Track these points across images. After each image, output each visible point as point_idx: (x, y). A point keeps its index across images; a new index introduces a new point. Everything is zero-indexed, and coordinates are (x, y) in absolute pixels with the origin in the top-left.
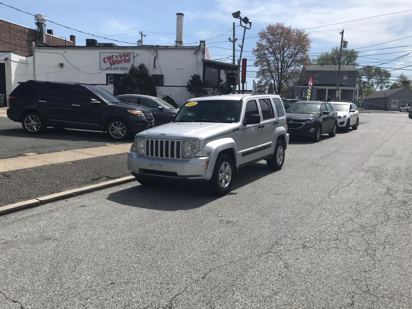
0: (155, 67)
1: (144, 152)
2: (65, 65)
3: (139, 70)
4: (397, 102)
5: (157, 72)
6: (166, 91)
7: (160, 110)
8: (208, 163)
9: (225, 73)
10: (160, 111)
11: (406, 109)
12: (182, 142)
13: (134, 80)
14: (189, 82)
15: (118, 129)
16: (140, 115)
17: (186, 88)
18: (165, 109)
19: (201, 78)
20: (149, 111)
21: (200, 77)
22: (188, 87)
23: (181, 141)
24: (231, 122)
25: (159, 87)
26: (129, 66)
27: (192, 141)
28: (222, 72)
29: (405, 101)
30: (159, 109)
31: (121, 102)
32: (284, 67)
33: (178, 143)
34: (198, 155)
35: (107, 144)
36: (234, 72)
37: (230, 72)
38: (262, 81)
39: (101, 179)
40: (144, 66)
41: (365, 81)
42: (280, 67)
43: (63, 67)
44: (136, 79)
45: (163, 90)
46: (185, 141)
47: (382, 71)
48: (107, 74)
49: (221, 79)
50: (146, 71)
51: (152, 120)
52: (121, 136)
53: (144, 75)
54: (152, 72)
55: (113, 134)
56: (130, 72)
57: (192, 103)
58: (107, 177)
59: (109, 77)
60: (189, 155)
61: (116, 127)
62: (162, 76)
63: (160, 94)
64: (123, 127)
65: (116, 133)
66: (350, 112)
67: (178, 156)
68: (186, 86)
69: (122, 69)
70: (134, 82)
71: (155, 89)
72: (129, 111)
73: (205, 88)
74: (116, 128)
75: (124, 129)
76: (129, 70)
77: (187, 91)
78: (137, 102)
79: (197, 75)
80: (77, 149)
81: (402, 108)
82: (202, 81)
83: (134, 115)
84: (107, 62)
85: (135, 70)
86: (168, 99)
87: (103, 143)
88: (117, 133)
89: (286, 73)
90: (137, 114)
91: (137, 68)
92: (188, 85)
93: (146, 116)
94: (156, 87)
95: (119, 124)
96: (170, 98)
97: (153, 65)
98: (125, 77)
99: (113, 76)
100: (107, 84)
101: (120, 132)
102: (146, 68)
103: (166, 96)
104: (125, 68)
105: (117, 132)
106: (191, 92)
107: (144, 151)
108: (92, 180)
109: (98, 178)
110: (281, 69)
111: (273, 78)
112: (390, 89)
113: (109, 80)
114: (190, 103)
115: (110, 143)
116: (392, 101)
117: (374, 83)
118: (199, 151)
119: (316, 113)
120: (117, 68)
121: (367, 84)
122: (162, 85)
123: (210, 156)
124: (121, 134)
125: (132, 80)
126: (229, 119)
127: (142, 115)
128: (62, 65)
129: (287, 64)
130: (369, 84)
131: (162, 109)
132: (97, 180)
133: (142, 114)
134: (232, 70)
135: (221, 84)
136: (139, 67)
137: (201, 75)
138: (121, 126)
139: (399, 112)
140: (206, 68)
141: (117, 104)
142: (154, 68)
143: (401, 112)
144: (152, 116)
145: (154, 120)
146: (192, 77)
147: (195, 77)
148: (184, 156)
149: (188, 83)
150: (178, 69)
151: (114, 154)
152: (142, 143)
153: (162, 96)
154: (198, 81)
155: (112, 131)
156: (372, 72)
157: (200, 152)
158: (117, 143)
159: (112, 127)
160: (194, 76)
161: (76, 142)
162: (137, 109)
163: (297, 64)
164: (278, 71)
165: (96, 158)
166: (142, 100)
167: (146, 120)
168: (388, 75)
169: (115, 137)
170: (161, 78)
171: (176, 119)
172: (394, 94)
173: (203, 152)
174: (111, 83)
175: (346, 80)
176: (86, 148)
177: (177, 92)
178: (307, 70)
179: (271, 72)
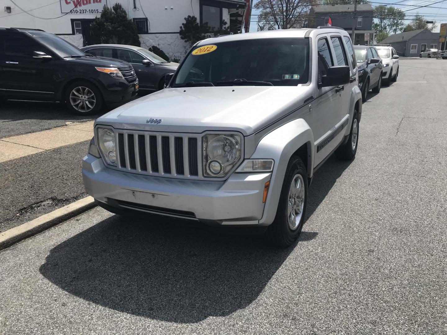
0: (135, 7)
1: (115, 158)
2: (14, 8)
3: (114, 12)
4: (417, 46)
5: (139, 15)
6: (153, 40)
7: (146, 65)
8: (267, 187)
9: (229, 12)
10: (146, 67)
11: (428, 54)
12: (202, 138)
13: (109, 26)
14: (183, 26)
15: (84, 98)
16: (115, 74)
17: (178, 34)
18: (153, 63)
19: (198, 21)
20: (130, 67)
21: (196, 19)
22: (181, 33)
23: (199, 137)
24: (294, 83)
25: (142, 35)
26: (100, 7)
27: (225, 135)
28: (225, 12)
29: (425, 45)
30: (144, 63)
31: (86, 55)
32: (290, 9)
33: (193, 142)
34: (243, 169)
35: (67, 123)
36: (240, 11)
37: (234, 11)
38: (264, 26)
39: (39, 206)
40: (121, 6)
41: (377, 24)
42: (285, 8)
43: (10, 12)
44: (112, 25)
45: (149, 39)
46: (209, 137)
47: (396, 11)
48: (71, 19)
49: (224, 20)
50: (123, 14)
51: (135, 80)
52: (88, 108)
53: (121, 18)
54: (132, 15)
55: (77, 106)
56: (102, 16)
57: (206, 47)
58: (53, 199)
59: (75, 23)
60: (219, 168)
61: (80, 94)
62: (146, 19)
63: (145, 44)
64: (91, 93)
65: (81, 103)
66: (392, 58)
67: (194, 171)
68: (179, 31)
69: (92, 11)
70: (109, 29)
71: (138, 38)
72: (98, 69)
73: (203, 34)
74: (80, 96)
75: (93, 98)
76: (101, 13)
77: (180, 38)
78: (112, 55)
79: (191, 16)
80: (14, 135)
81: (423, 52)
82: (199, 25)
83: (106, 74)
84: (70, 2)
85: (108, 12)
86: (155, 50)
87: (60, 122)
88: (83, 104)
89: (292, 16)
90: (110, 73)
91: (111, 9)
92: (180, 31)
93: (124, 75)
94: (139, 35)
95: (84, 89)
96: (159, 49)
97: (133, 4)
98: (96, 22)
99: (80, 22)
100: (73, 34)
101: (87, 102)
102: (123, 9)
103: (154, 47)
104: (96, 11)
105: (83, 102)
106: (186, 40)
107: (114, 156)
108: (21, 210)
109: (35, 203)
110: (287, 10)
111: (277, 22)
112: (403, 32)
113: (75, 28)
114: (202, 48)
115: (72, 121)
116: (412, 45)
117: (386, 26)
118: (244, 159)
119: (362, 61)
120: (85, 11)
121: (378, 28)
122: (147, 33)
123: (272, 172)
124: (89, 106)
125: (105, 26)
126: (287, 77)
127: (118, 75)
128: (9, 9)
129: (293, 5)
130: (382, 27)
131: (149, 64)
132: (32, 208)
133: (119, 73)
134: (237, 9)
135: (225, 28)
136: (113, 7)
137: (197, 16)
138: (88, 93)
139: (419, 58)
140: (204, 7)
141: (79, 58)
142: (135, 9)
143: (421, 57)
144: (135, 75)
145: (139, 81)
146: (185, 19)
147: (190, 19)
148: (208, 171)
149: (181, 27)
150: (166, 9)
151: (75, 142)
152: (111, 138)
153: (148, 47)
154: (194, 24)
155: (75, 100)
156: (384, 12)
157: (246, 161)
158: (82, 120)
159: (74, 94)
160: (188, 18)
161: (17, 122)
162: (111, 65)
163: (305, 4)
164: (283, 13)
165: (41, 154)
166: (119, 52)
167: (126, 82)
168: (401, 15)
169: (80, 110)
170: (145, 23)
171: (178, 81)
172: (414, 36)
173: (253, 162)
174: (78, 31)
175: (361, 22)
176: (30, 132)
177: (167, 41)
178: (316, 11)
179: (274, 15)
